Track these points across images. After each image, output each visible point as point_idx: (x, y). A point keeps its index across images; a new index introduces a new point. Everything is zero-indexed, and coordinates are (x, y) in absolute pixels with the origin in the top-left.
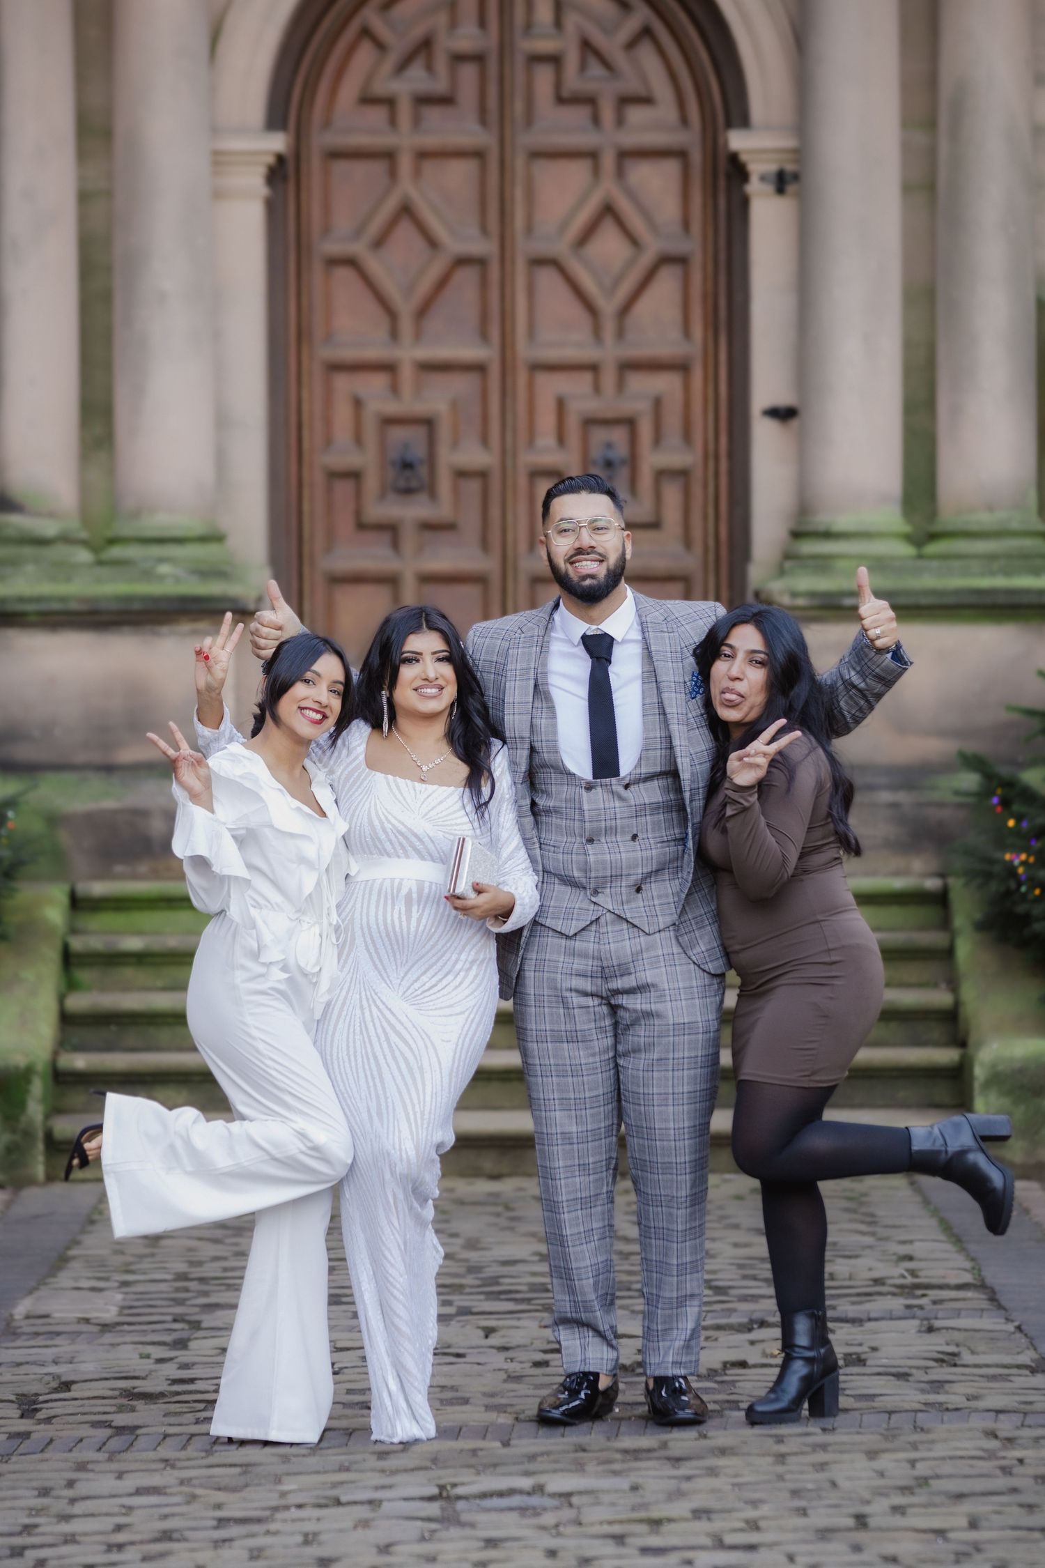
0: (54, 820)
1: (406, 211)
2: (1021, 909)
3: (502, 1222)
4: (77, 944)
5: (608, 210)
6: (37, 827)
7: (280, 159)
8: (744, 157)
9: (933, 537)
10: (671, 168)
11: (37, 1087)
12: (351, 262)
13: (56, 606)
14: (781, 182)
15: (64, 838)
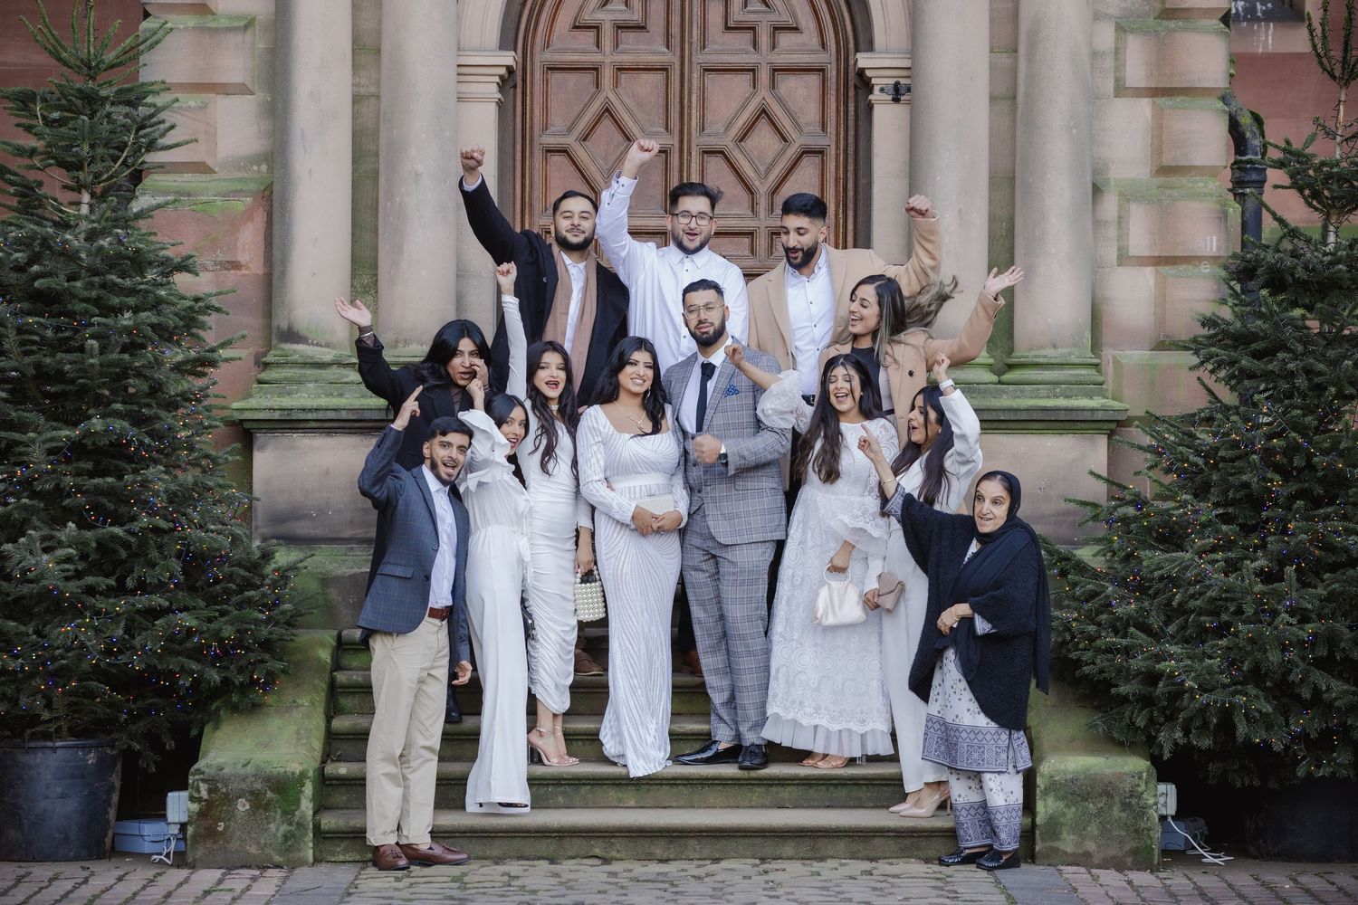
0: (326, 581)
1: (607, 111)
2: (1074, 655)
3: (668, 896)
4: (341, 677)
5: (764, 112)
6: (313, 586)
7: (510, 70)
8: (868, 73)
9: (1011, 367)
10: (813, 80)
11: (308, 789)
12: (564, 151)
13: (331, 415)
14: (897, 93)
15: (334, 594)
